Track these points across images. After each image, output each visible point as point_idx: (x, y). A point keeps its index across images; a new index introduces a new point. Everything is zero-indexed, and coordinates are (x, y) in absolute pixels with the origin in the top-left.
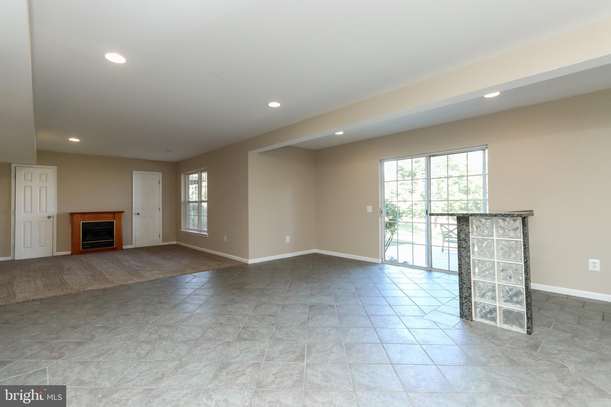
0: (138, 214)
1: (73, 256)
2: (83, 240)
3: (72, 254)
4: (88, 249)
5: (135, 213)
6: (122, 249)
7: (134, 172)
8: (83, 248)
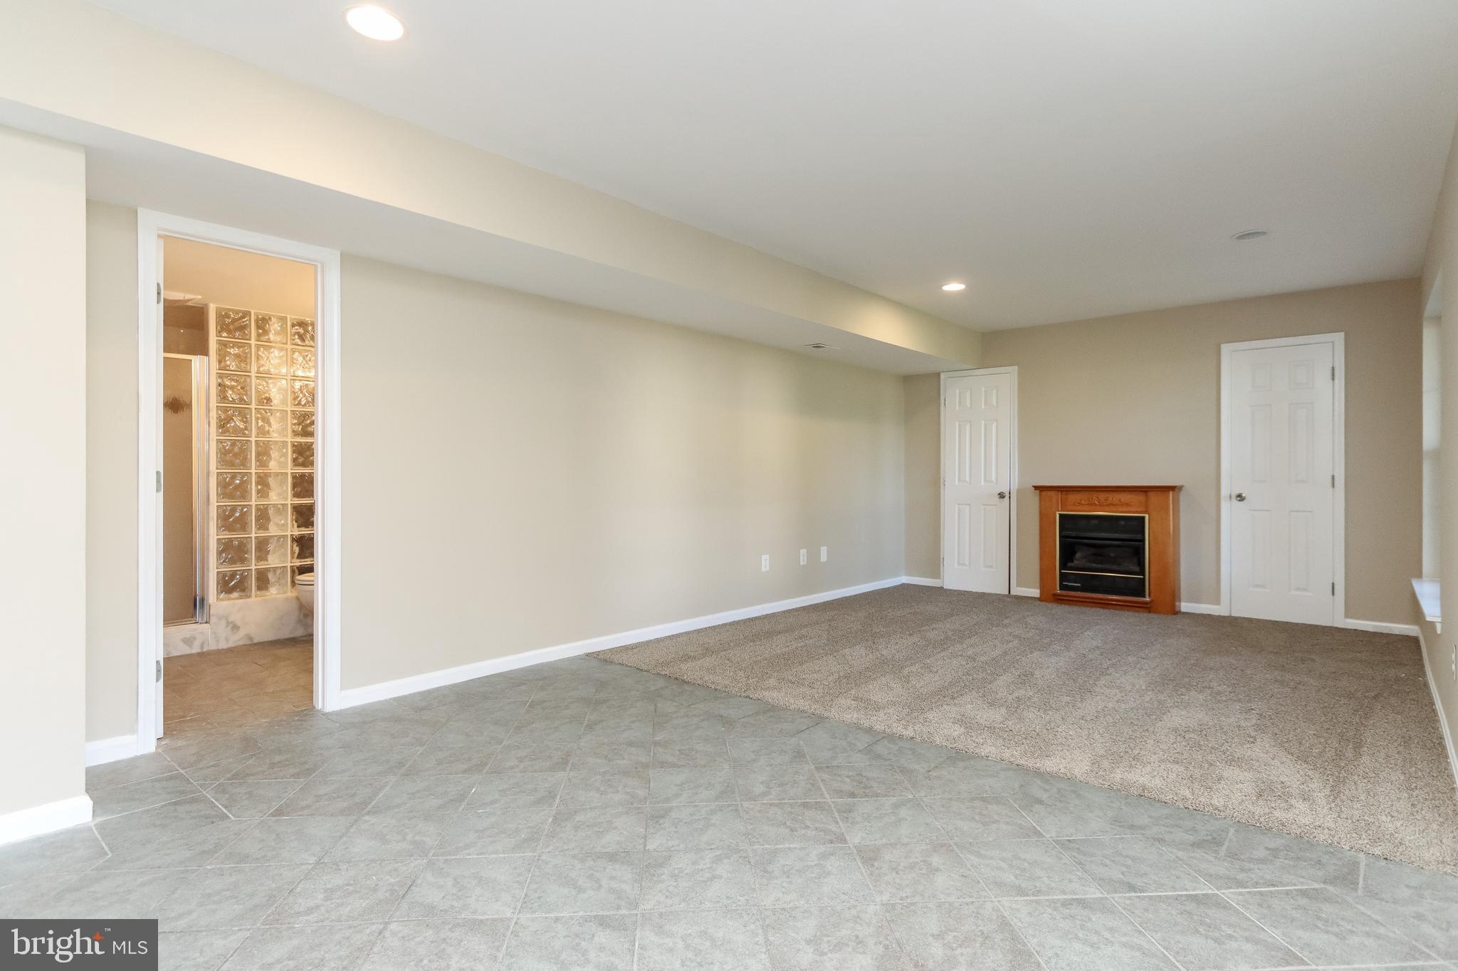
0: (1240, 497)
1: (1043, 603)
2: (1063, 566)
3: (1040, 599)
4: (1072, 593)
5: (1228, 493)
6: (1175, 612)
7: (1225, 348)
8: (1062, 587)
